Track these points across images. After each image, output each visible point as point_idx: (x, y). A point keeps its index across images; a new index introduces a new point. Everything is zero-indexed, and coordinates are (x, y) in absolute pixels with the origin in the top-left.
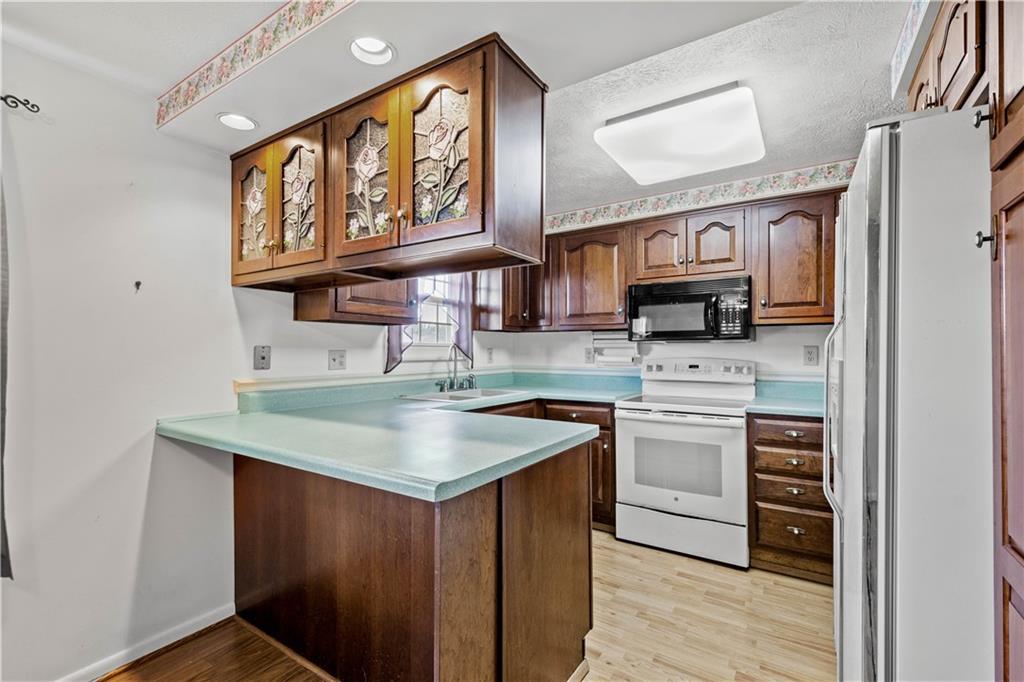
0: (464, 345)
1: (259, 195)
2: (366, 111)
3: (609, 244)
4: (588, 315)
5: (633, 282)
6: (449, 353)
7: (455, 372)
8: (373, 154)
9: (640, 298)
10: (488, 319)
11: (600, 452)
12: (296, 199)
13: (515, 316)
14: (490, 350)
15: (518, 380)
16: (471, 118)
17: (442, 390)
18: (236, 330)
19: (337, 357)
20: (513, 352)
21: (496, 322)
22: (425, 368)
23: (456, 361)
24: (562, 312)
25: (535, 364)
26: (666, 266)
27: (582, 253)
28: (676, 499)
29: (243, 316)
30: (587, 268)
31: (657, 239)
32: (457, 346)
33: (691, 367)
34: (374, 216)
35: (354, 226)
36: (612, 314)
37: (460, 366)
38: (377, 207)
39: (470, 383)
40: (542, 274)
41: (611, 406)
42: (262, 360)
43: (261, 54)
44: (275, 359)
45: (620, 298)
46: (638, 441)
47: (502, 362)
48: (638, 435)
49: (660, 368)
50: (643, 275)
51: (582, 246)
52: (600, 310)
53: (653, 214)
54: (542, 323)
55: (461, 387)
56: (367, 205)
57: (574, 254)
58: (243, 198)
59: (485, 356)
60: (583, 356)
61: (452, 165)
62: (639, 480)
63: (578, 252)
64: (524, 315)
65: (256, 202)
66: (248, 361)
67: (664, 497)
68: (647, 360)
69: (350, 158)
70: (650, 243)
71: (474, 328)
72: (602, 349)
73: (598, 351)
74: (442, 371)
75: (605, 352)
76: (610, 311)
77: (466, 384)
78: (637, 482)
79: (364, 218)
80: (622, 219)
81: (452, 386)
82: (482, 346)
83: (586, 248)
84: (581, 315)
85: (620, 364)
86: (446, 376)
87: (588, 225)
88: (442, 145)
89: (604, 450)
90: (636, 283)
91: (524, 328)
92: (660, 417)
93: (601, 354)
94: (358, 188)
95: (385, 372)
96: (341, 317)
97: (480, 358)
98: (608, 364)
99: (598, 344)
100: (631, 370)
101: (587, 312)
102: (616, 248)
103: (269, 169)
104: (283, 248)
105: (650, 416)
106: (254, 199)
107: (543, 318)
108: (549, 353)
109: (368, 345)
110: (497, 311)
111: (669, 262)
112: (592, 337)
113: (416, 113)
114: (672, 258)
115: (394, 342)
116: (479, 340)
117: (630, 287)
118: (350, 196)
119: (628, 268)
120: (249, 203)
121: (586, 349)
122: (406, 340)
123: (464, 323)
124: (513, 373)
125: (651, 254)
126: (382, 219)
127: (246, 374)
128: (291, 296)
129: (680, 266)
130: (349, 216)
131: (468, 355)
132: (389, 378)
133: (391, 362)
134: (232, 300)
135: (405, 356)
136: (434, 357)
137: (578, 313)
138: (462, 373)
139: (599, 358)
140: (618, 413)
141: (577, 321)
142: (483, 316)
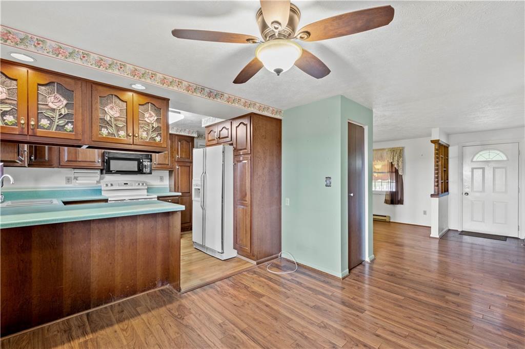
4: (80, 161)
8: (117, 109)
33: (125, 184)
34: (118, 131)
35: (105, 131)
36: (94, 162)
38: (120, 128)
45: (98, 156)
49: (112, 185)
52: (88, 160)
56: (113, 126)
60: (64, 181)
61: (155, 126)
72: (77, 177)
75: (79, 178)
84: (73, 161)
85: (89, 184)
88: (151, 119)
94: (107, 118)
98: (80, 184)
99: (76, 175)
100: (97, 187)
112: (73, 171)
113: (140, 105)
118: (101, 119)
121: (66, 177)
126: (123, 133)
130: (101, 126)
139: (75, 182)
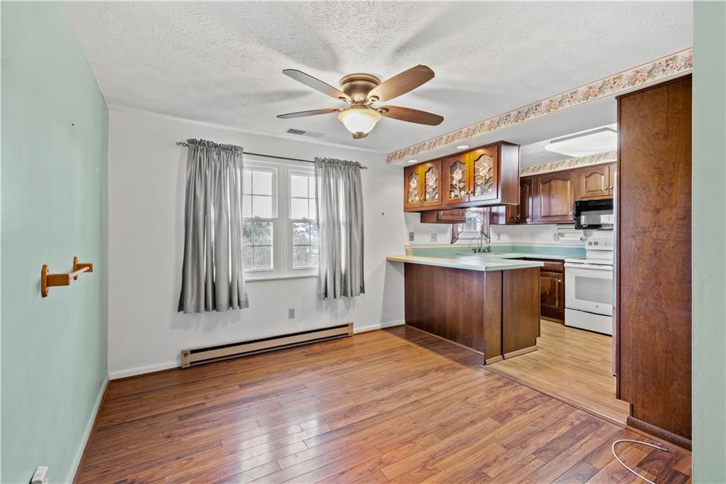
0: (485, 232)
1: (415, 182)
2: (457, 159)
3: (565, 180)
4: (553, 216)
5: (578, 199)
6: (479, 235)
7: (481, 244)
8: (460, 172)
9: (582, 207)
10: (498, 219)
11: (557, 284)
12: (431, 184)
13: (512, 218)
14: (499, 234)
15: (514, 249)
16: (494, 165)
17: (475, 252)
18: (405, 226)
19: (434, 237)
20: (511, 235)
21: (502, 220)
22: (468, 242)
23: (481, 239)
24: (539, 214)
25: (524, 241)
26: (597, 190)
27: (550, 185)
28: (597, 307)
29: (407, 221)
30: (552, 193)
31: (592, 177)
32: (482, 232)
34: (460, 192)
35: (453, 194)
36: (567, 215)
37: (483, 242)
38: (461, 189)
39: (489, 250)
40: (528, 195)
41: (563, 262)
42: (412, 237)
43: (429, 149)
44: (415, 237)
45: (571, 208)
46: (577, 278)
47: (505, 240)
48: (578, 275)
49: (596, 244)
50: (584, 195)
51: (550, 181)
52: (560, 214)
53: (589, 164)
54: (528, 220)
55: (484, 251)
56: (458, 188)
57: (545, 185)
58: (409, 182)
59: (496, 237)
60: (552, 238)
61: (487, 178)
62: (578, 297)
63: (548, 184)
64: (518, 216)
65: (414, 184)
66: (407, 237)
67: (591, 306)
68: (590, 239)
69: (452, 173)
70: (588, 179)
71: (490, 223)
72: (564, 233)
73: (561, 235)
74: (475, 243)
75: (565, 235)
76: (565, 214)
77: (486, 250)
78: (576, 298)
79: (456, 192)
80: (572, 167)
81: (479, 251)
82: (495, 232)
83: (552, 182)
84: (549, 216)
85: (574, 241)
86: (476, 246)
87: (553, 170)
88: (484, 172)
89: (559, 283)
90: (580, 200)
91: (517, 223)
92: (589, 266)
93: (563, 236)
94: (454, 183)
95: (452, 243)
96: (439, 221)
97: (493, 238)
98: (566, 241)
99: (560, 231)
100: (579, 244)
101: (553, 214)
102: (569, 182)
103: (420, 174)
104: (425, 200)
105: (583, 266)
106: (413, 182)
107: (528, 218)
108: (533, 235)
109: (445, 232)
110: (502, 215)
111: (599, 188)
112: (557, 227)
113: (475, 161)
114: (600, 187)
115: (455, 230)
116: (493, 229)
117: (576, 202)
118: (452, 185)
119: (575, 193)
120: (411, 184)
121: (554, 234)
122: (460, 230)
123: (485, 221)
124: (512, 246)
125: (588, 184)
126: (463, 193)
127: (407, 242)
128: (420, 214)
129: (605, 191)
130: (451, 191)
131: (487, 236)
132: (453, 246)
133: (454, 239)
134: (403, 217)
135: (460, 236)
136: (471, 237)
137: (548, 215)
138: (485, 245)
139: (561, 238)
140: (565, 265)
141: (548, 219)
142: (495, 217)
